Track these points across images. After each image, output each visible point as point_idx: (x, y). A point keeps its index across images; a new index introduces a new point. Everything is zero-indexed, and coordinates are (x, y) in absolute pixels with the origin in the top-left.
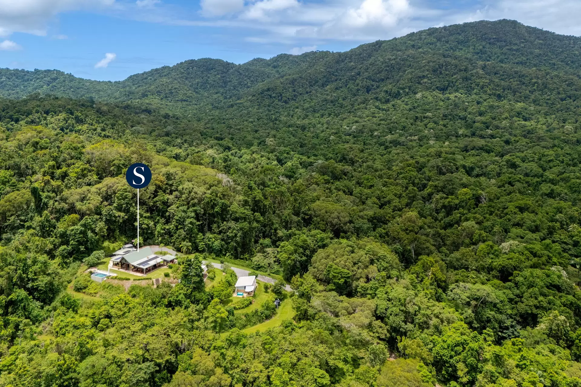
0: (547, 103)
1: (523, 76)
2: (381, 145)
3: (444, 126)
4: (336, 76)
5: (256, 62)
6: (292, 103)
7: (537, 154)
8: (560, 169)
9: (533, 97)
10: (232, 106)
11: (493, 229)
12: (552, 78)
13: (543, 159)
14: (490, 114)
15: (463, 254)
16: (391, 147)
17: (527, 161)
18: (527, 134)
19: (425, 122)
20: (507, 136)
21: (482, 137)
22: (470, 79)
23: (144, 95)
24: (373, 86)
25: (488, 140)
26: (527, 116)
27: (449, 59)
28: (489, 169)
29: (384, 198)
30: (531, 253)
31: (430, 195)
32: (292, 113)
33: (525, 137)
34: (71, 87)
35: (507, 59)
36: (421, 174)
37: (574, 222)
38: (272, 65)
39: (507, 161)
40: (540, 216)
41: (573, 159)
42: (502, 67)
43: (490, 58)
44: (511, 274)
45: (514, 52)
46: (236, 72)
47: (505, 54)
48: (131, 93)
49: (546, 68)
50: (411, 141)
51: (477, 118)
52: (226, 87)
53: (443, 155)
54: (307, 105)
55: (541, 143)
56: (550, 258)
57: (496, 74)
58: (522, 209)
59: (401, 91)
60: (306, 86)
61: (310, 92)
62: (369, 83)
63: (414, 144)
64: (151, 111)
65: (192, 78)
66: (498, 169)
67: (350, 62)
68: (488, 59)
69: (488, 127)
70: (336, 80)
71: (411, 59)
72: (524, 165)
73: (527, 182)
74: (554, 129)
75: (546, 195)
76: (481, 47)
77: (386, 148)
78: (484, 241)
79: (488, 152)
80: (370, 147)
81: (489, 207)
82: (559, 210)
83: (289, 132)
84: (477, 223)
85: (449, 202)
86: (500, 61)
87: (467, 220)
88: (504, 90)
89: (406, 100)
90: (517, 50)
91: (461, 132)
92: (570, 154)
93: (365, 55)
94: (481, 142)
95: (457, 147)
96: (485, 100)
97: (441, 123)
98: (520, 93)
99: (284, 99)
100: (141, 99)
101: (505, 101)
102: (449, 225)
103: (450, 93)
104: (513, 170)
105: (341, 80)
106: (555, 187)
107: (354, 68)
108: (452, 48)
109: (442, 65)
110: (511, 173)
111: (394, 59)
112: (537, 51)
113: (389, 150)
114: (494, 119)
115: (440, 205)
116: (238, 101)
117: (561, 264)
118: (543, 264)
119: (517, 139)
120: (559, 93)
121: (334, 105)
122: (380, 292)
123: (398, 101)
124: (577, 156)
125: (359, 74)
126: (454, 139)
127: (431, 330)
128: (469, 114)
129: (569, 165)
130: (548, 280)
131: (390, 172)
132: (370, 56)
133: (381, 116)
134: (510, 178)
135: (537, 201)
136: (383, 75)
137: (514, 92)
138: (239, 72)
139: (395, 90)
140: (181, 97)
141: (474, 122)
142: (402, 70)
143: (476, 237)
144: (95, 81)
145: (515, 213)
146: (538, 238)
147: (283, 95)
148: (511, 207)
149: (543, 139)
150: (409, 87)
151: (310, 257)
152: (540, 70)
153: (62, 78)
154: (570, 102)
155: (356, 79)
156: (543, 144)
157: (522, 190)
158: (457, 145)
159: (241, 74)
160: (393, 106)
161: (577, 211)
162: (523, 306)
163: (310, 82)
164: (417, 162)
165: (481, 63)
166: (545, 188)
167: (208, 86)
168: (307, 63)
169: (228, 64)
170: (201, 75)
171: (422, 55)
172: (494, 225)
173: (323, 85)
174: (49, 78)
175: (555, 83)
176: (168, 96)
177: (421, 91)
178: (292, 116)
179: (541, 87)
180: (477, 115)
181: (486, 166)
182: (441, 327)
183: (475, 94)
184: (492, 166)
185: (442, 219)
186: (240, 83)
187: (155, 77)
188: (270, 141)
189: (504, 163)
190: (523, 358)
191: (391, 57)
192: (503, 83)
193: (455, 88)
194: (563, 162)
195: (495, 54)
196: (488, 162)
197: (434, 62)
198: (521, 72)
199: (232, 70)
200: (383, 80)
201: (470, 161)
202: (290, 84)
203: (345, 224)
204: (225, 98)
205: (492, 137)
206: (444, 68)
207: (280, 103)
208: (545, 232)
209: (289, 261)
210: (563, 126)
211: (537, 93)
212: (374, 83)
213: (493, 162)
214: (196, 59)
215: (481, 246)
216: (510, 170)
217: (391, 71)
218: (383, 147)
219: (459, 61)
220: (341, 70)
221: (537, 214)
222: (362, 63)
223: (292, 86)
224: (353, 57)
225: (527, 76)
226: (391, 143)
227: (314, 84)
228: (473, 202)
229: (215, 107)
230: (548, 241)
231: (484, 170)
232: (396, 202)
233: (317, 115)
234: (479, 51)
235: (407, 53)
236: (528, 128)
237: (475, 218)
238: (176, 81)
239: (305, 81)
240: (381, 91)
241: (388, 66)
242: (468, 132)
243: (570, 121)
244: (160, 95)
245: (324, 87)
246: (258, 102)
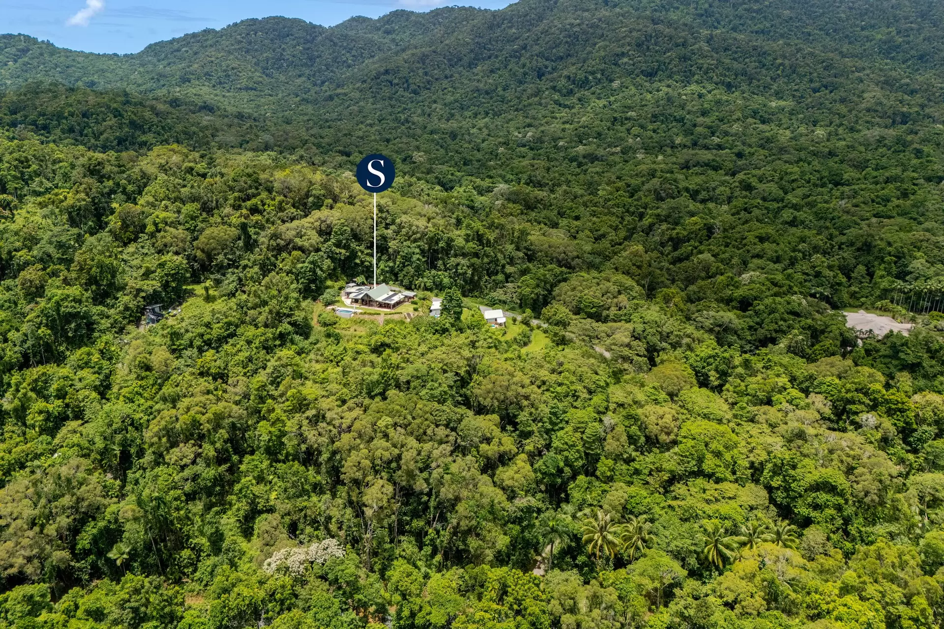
0: (794, 96)
1: (764, 53)
2: (572, 160)
3: (654, 131)
4: (489, 50)
5: (355, 24)
6: (425, 94)
7: (778, 172)
8: (805, 190)
9: (775, 87)
10: (331, 98)
11: (730, 261)
12: (804, 58)
13: (786, 178)
14: (717, 114)
15: (701, 287)
16: (586, 164)
17: (765, 181)
18: (766, 142)
19: (627, 126)
20: (740, 147)
21: (706, 147)
22: (690, 59)
23: (185, 80)
24: (546, 67)
25: (714, 151)
26: (767, 116)
27: (660, 27)
28: (717, 192)
29: (597, 231)
30: (772, 283)
31: (651, 227)
32: (428, 110)
33: (762, 147)
34: (57, 66)
35: (743, 25)
36: (635, 200)
37: (818, 252)
38: (383, 29)
39: (740, 182)
40: (782, 245)
41: (822, 178)
42: (735, 39)
43: (719, 23)
44: (751, 305)
45: (754, 15)
46: (327, 41)
47: (741, 17)
48: (161, 75)
49: (796, 41)
50: (613, 154)
51: (698, 120)
52: (312, 65)
53: (658, 174)
54: (449, 98)
55: (783, 157)
56: (791, 287)
57: (726, 50)
58: (762, 239)
59: (590, 78)
60: (443, 66)
61: (452, 76)
62: (541, 62)
63: (617, 158)
64: (213, 108)
65: (256, 50)
66: (728, 191)
67: (510, 27)
68: (716, 24)
69: (713, 134)
70: (490, 57)
71: (604, 26)
72: (761, 187)
73: (766, 208)
74: (801, 135)
75: (787, 223)
76: (707, 6)
77: (580, 165)
78: (722, 274)
79: (716, 169)
80: (558, 163)
81: (724, 238)
82: (803, 240)
83: (433, 141)
84: (713, 256)
85: (678, 233)
86: (732, 29)
87: (701, 252)
88: (736, 75)
89: (598, 91)
90: (758, 11)
91: (678, 141)
92: (818, 171)
93: (533, 16)
94: (706, 156)
95: (675, 163)
96: (709, 92)
97: (650, 127)
98: (759, 81)
99: (413, 87)
100: (180, 86)
101: (737, 93)
102: (680, 260)
103: (660, 81)
104: (748, 193)
105: (497, 57)
106: (798, 214)
107: (517, 38)
108: (663, 7)
109: (651, 36)
110: (745, 197)
111: (579, 25)
112: (787, 12)
113: (584, 168)
114: (721, 120)
115: (666, 237)
116: (339, 91)
117: (801, 293)
118: (784, 294)
119: (752, 150)
120: (811, 81)
121: (491, 98)
122: (635, 317)
123: (586, 93)
124: (826, 174)
125: (524, 48)
126: (669, 150)
127: (684, 348)
128: (688, 113)
129: (815, 185)
130: (790, 307)
131: (596, 199)
132: (541, 18)
133: (563, 117)
134: (746, 203)
135: (778, 231)
136: (561, 50)
137: (751, 79)
138: (332, 41)
139: (581, 75)
140: (244, 82)
141: (695, 126)
142: (591, 42)
143: (713, 270)
144: (92, 54)
145: (755, 244)
146: (780, 268)
147: (410, 81)
148: (751, 237)
149: (786, 151)
150: (602, 70)
151: (550, 292)
152: (789, 45)
153: (35, 50)
154: (825, 95)
155: (521, 55)
156: (786, 157)
157: (761, 217)
158: (674, 159)
159: (335, 44)
160: (580, 100)
161: (822, 240)
162: (763, 331)
163: (449, 60)
164: (628, 186)
165: (705, 32)
166: (787, 215)
167: (285, 65)
168: (442, 28)
169: (314, 27)
170: (270, 45)
171: (621, 18)
172: (732, 257)
173: (471, 65)
174: (14, 49)
175: (808, 65)
176: (222, 80)
177: (620, 77)
178: (429, 115)
179: (788, 71)
180: (698, 114)
181: (714, 189)
182: (693, 345)
183: (696, 82)
184: (722, 188)
185: (669, 254)
186: (335, 60)
187: (195, 49)
188: (419, 157)
189: (737, 184)
190: (769, 360)
191: (573, 21)
192: (736, 65)
193: (668, 72)
194: (809, 182)
195: (727, 17)
196: (717, 183)
197: (638, 31)
198: (761, 47)
199: (320, 38)
200: (561, 58)
201: (694, 182)
202: (418, 62)
203: (573, 259)
204: (315, 85)
205: (720, 147)
206: (653, 41)
207: (406, 94)
208: (787, 262)
209: (533, 295)
210: (813, 131)
211: (781, 81)
212: (547, 63)
213: (723, 183)
214: (260, 19)
215: (720, 278)
216: (744, 192)
217: (574, 45)
218: (575, 164)
219: (676, 29)
220: (497, 41)
221: (778, 244)
222: (529, 30)
223: (421, 65)
224: (515, 19)
225: (769, 54)
226: (584, 157)
227: (456, 64)
228: (705, 232)
229: (303, 100)
230: (790, 271)
231: (711, 193)
232: (612, 235)
233: (467, 114)
234: (702, 12)
235: (598, 14)
236: (767, 134)
237: (709, 250)
238: (232, 57)
239: (442, 59)
240: (560, 76)
241: (570, 36)
242: (687, 141)
243: (822, 123)
244: (210, 80)
245: (471, 68)
246: (372, 92)
